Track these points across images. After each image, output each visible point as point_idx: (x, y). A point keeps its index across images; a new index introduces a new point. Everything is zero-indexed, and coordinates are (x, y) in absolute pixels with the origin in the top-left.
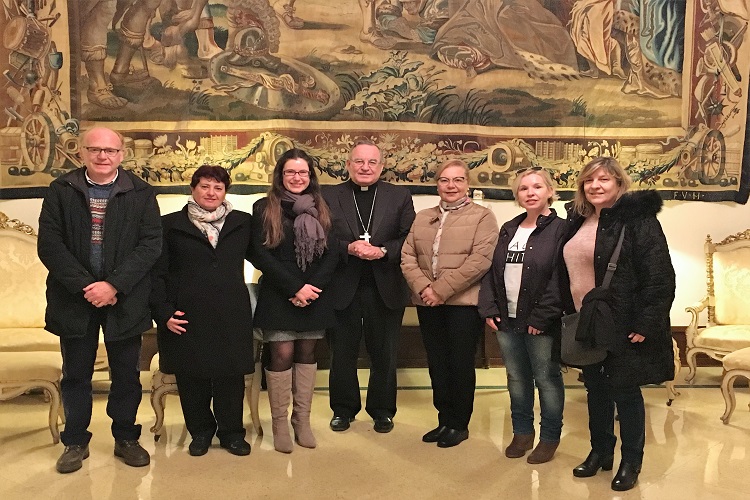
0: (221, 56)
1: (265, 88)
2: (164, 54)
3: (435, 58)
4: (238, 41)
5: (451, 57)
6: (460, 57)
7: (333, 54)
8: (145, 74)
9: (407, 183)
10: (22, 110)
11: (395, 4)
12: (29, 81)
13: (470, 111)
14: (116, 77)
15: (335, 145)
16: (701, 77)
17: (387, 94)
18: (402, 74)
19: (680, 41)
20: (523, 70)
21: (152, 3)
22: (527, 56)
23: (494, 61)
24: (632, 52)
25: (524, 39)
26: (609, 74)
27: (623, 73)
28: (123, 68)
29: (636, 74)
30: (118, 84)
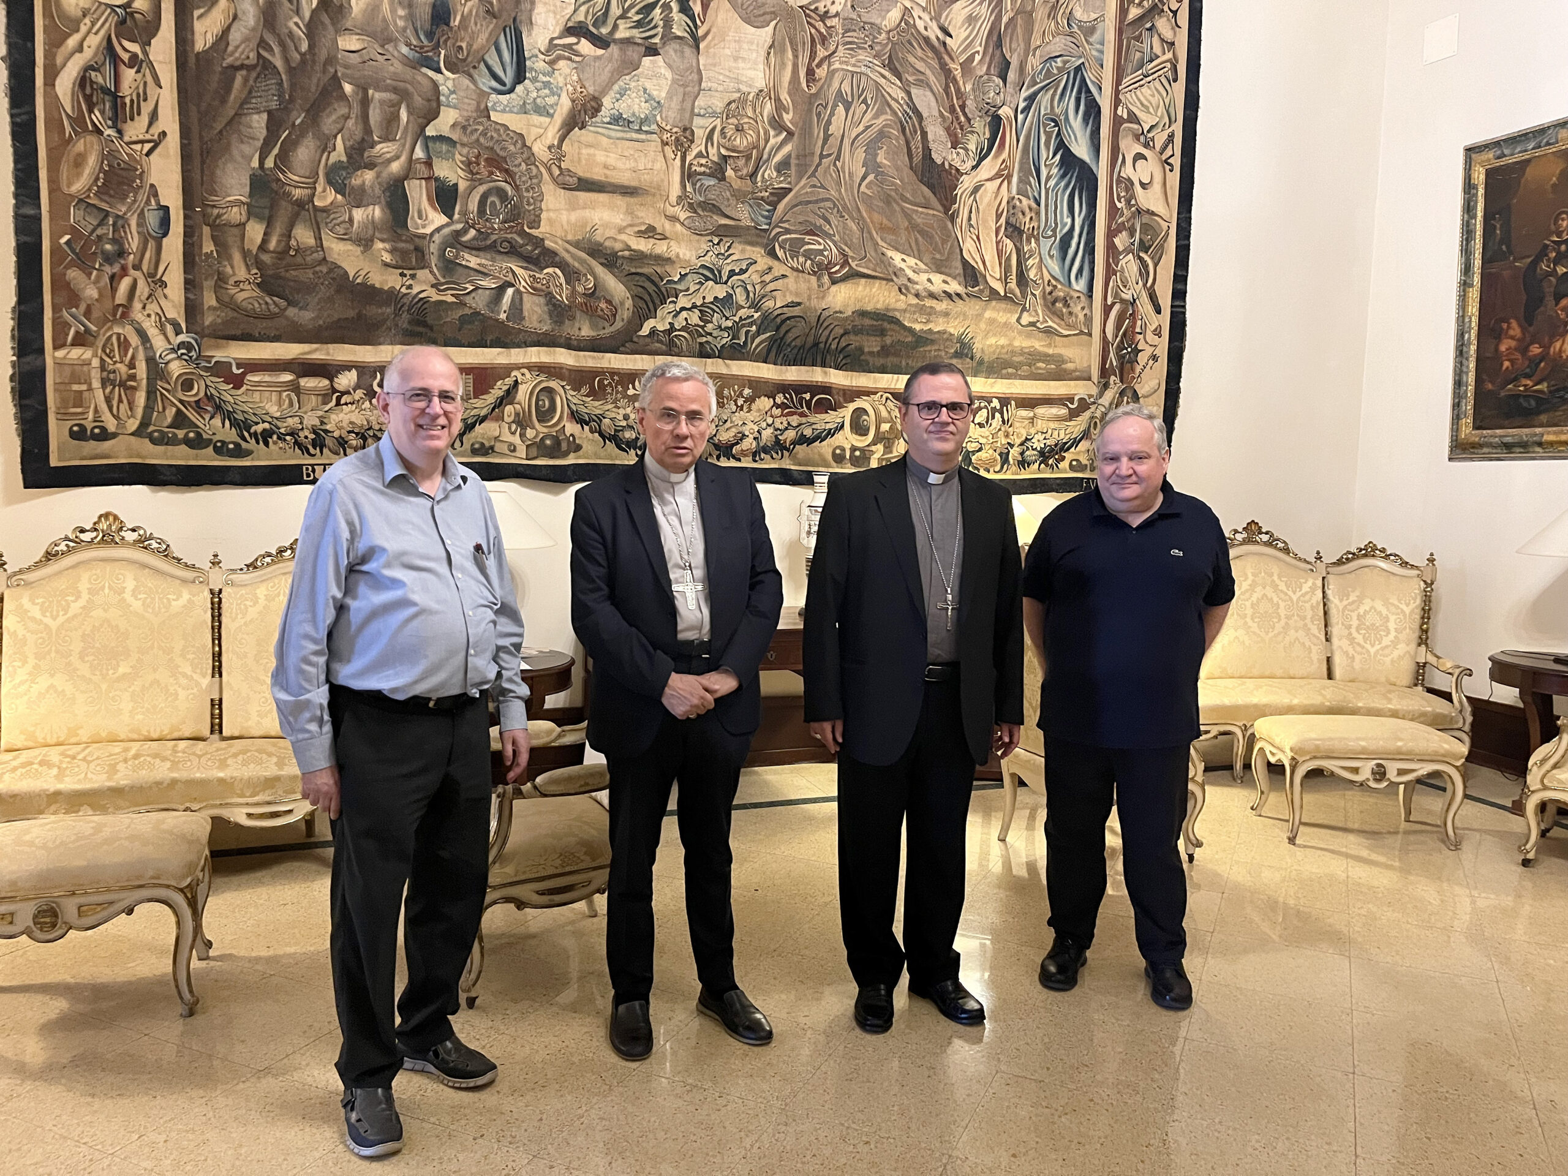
0: (446, 231)
1: (518, 292)
2: (351, 220)
3: (772, 254)
4: (473, 205)
5: (795, 254)
6: (808, 255)
7: (623, 237)
8: (318, 256)
10: (96, 314)
11: (715, 159)
12: (108, 259)
13: (822, 345)
14: (266, 258)
15: (625, 396)
16: (1113, 304)
17: (704, 310)
18: (725, 278)
19: (1090, 250)
20: (892, 280)
21: (329, 123)
22: (897, 258)
23: (853, 265)
24: (1030, 262)
25: (893, 231)
26: (1002, 294)
27: (1019, 294)
28: (279, 242)
29: (1034, 295)
30: (270, 272)
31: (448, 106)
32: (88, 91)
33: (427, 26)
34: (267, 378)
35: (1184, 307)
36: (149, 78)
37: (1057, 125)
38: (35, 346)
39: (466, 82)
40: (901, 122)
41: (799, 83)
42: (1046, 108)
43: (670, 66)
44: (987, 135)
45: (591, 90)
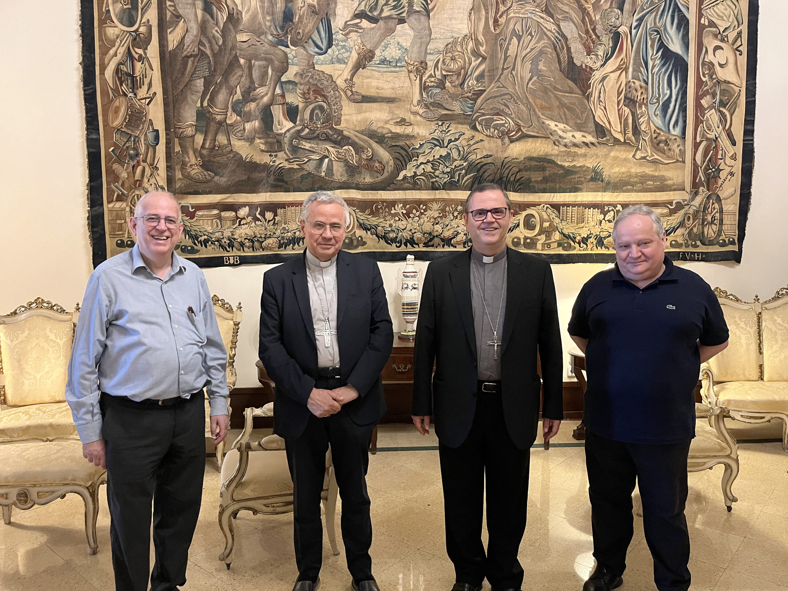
1: (330, 160)
2: (244, 129)
3: (474, 128)
4: (307, 116)
5: (488, 127)
6: (496, 127)
7: (388, 126)
8: (228, 149)
9: (452, 249)
10: (126, 185)
11: (440, 77)
12: (132, 158)
13: (504, 179)
14: (204, 152)
15: (390, 214)
16: (701, 142)
17: (434, 164)
18: (446, 144)
19: (683, 109)
20: (549, 138)
21: (233, 80)
22: (552, 125)
23: (524, 130)
24: (641, 120)
25: (550, 109)
26: (623, 141)
27: (634, 140)
28: (210, 143)
29: (645, 140)
30: (207, 159)
31: (292, 64)
32: (120, 75)
33: (281, 24)
34: (206, 213)
35: (753, 140)
36: (147, 66)
37: (659, 33)
38: (99, 203)
39: (302, 50)
40: (553, 44)
41: (489, 28)
42: (651, 24)
43: (413, 29)
44: (611, 45)
45: (368, 47)
